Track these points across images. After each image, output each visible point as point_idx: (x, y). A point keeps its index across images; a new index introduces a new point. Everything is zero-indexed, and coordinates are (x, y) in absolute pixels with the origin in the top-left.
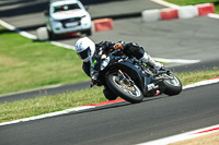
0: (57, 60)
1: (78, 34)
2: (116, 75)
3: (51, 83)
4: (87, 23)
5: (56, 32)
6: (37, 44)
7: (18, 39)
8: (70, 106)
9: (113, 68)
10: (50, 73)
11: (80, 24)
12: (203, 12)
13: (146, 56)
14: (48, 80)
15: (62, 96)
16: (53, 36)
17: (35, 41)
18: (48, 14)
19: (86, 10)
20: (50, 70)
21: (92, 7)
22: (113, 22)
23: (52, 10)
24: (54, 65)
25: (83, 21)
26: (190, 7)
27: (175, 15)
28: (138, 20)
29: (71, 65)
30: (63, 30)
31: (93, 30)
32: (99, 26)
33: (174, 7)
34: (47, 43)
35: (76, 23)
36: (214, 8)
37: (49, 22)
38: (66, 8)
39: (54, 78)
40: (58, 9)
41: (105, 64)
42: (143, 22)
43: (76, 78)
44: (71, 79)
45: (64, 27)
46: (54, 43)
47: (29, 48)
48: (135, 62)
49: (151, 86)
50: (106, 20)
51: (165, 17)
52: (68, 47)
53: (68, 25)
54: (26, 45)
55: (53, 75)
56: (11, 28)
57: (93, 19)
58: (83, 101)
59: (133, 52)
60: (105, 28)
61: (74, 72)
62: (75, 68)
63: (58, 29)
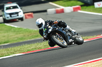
0: (7, 32)
1: (17, 20)
2: (55, 35)
3: (4, 43)
4: (21, 15)
5: (7, 19)
8: (14, 53)
9: (54, 32)
10: (4, 38)
11: (18, 15)
12: (75, 9)
13: (68, 27)
14: (3, 41)
15: (10, 49)
16: (5, 21)
18: (3, 11)
19: (21, 9)
20: (4, 37)
21: (23, 8)
22: (33, 15)
23: (5, 9)
24: (6, 34)
25: (19, 14)
26: (70, 7)
27: (62, 11)
28: (45, 13)
30: (10, 18)
31: (24, 18)
32: (27, 16)
33: (62, 7)
34: (3, 24)
35: (16, 15)
36: (81, 8)
37: (4, 14)
38: (11, 8)
39: (6, 40)
40: (8, 8)
41: (50, 30)
42: (47, 14)
43: (16, 40)
44: (14, 41)
45: (11, 17)
46: (6, 24)
49: (70, 40)
50: (30, 13)
51: (57, 12)
52: (12, 26)
53: (12, 16)
55: (5, 39)
57: (24, 13)
58: (20, 51)
60: (30, 17)
61: (15, 38)
62: (16, 36)
63: (8, 18)
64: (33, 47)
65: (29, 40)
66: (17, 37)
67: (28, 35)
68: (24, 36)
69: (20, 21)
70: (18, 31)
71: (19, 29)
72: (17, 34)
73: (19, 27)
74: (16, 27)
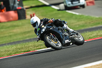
4: (83, 2)
5: (68, 6)
6: (60, 12)
7: (51, 9)
11: (79, 2)
16: (67, 8)
17: (58, 10)
29: (75, 22)
30: (71, 5)
37: (65, 1)
41: (44, 30)
44: (75, 28)
45: (72, 4)
46: (67, 11)
47: (56, 14)
48: (59, 29)
49: (67, 41)
52: (74, 13)
54: (55, 12)
56: (47, 4)
59: (59, 24)
62: (78, 23)
63: (69, 4)
64: (94, 35)
65: (90, 27)
66: (79, 25)
67: (90, 23)
68: (86, 23)
69: (81, 8)
70: (80, 19)
71: (81, 16)
72: (78, 21)
73: (80, 14)
74: (77, 14)
